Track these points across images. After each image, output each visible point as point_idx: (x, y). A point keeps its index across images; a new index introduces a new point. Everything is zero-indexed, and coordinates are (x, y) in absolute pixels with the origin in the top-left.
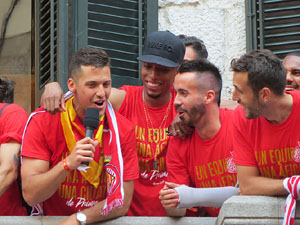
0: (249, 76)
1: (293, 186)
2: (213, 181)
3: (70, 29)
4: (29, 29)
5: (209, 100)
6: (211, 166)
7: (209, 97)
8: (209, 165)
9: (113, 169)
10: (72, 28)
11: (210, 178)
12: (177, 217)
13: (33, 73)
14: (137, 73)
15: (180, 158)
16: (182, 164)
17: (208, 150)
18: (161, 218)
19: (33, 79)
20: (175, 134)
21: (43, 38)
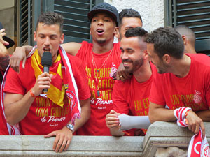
0: (155, 46)
1: (179, 114)
2: (146, 112)
3: (42, 5)
4: (13, 5)
5: (147, 56)
6: (145, 101)
7: (146, 54)
8: (143, 101)
9: (70, 93)
11: (144, 110)
12: (118, 136)
13: (15, 36)
14: (89, 36)
16: (123, 100)
17: (144, 90)
18: (105, 137)
19: (16, 40)
20: (118, 79)
21: (23, 11)
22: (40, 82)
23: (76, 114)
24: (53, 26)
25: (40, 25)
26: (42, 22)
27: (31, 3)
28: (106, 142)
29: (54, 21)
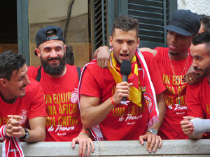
3: (115, 10)
4: (87, 12)
10: (117, 10)
12: (195, 140)
13: (90, 42)
14: (164, 40)
15: (195, 99)
18: (182, 140)
19: (90, 46)
20: (188, 81)
21: (97, 17)
22: (118, 90)
23: (154, 118)
24: (130, 32)
25: (117, 31)
26: (119, 27)
27: (105, 3)
28: (184, 146)
29: (131, 27)
